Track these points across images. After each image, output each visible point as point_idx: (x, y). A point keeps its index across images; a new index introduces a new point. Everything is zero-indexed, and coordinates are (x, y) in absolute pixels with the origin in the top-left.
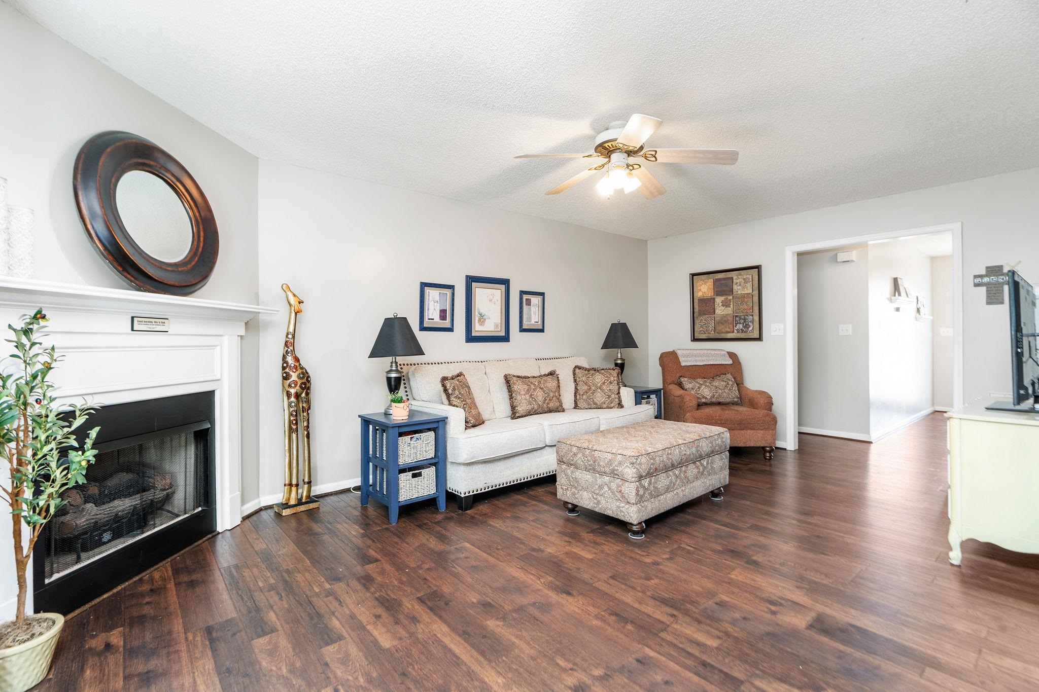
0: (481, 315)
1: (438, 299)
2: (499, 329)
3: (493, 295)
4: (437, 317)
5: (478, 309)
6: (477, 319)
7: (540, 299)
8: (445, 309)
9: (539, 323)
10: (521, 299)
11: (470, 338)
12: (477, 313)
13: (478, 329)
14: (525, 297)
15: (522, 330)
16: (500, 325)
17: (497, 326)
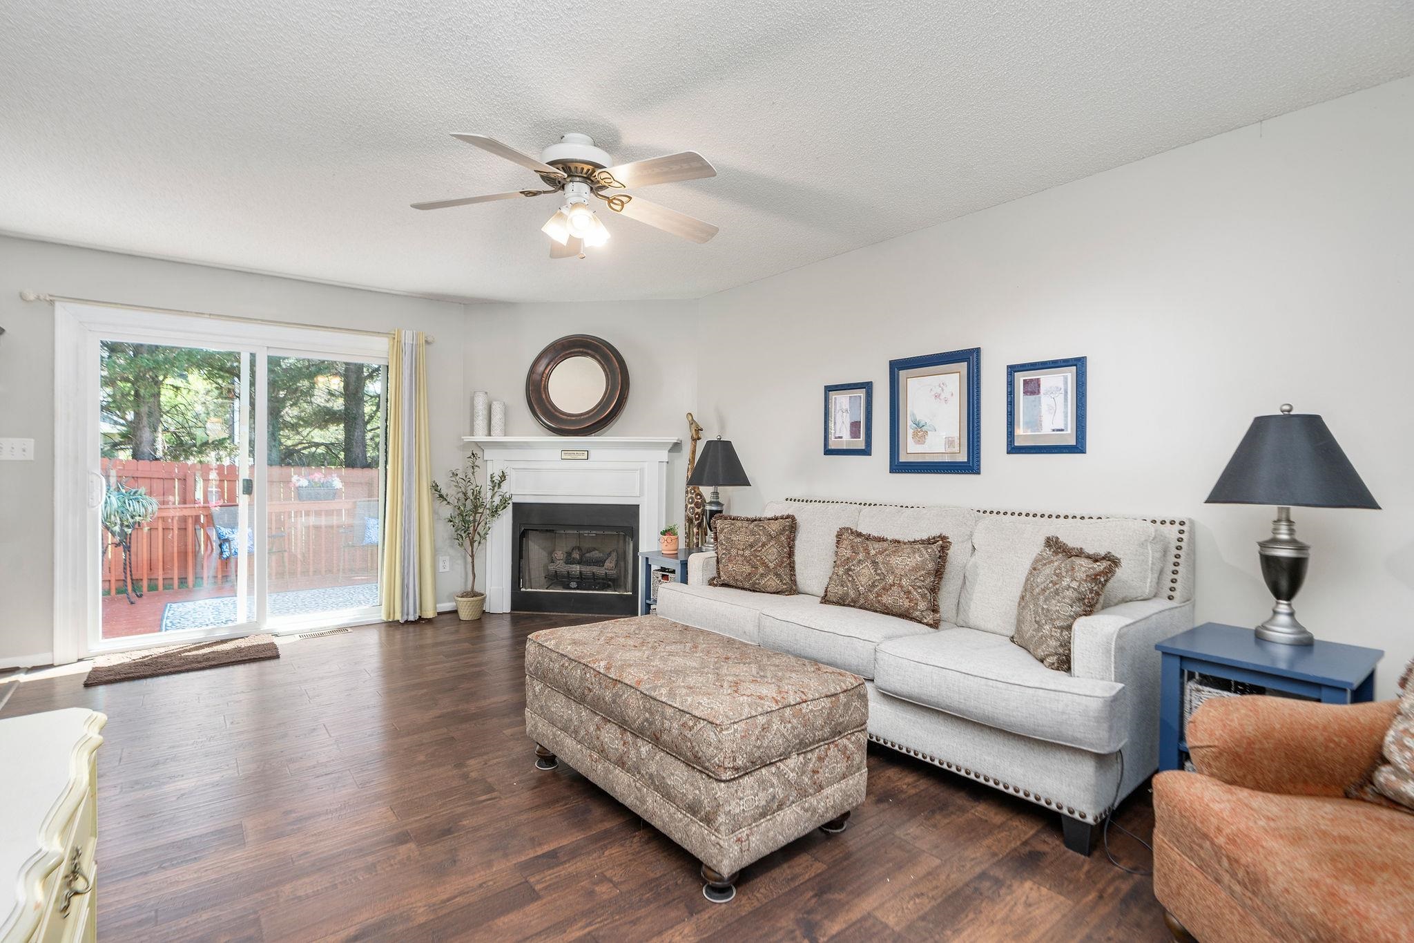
0: (917, 425)
1: (848, 407)
2: (956, 449)
3: (942, 386)
4: (846, 435)
5: (913, 415)
6: (910, 432)
7: (1069, 375)
8: (859, 420)
9: (1069, 431)
10: (1011, 384)
11: (898, 467)
12: (910, 423)
13: (912, 450)
14: (1020, 378)
15: (1013, 449)
16: (957, 441)
17: (950, 442)
